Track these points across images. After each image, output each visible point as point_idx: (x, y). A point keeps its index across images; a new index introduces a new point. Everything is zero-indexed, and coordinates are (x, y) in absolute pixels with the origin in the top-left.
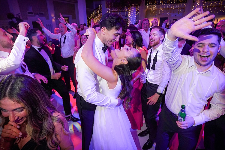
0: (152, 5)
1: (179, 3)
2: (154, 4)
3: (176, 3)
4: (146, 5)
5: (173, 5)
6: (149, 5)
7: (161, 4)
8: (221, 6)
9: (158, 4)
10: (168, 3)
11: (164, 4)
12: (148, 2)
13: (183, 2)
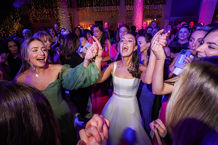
0: (85, 6)
1: (112, 6)
2: (87, 6)
3: (109, 5)
4: (78, 6)
5: (107, 8)
6: (81, 7)
7: (95, 6)
8: (148, 10)
9: (91, 7)
10: (102, 6)
12: (80, 3)
13: (116, 4)
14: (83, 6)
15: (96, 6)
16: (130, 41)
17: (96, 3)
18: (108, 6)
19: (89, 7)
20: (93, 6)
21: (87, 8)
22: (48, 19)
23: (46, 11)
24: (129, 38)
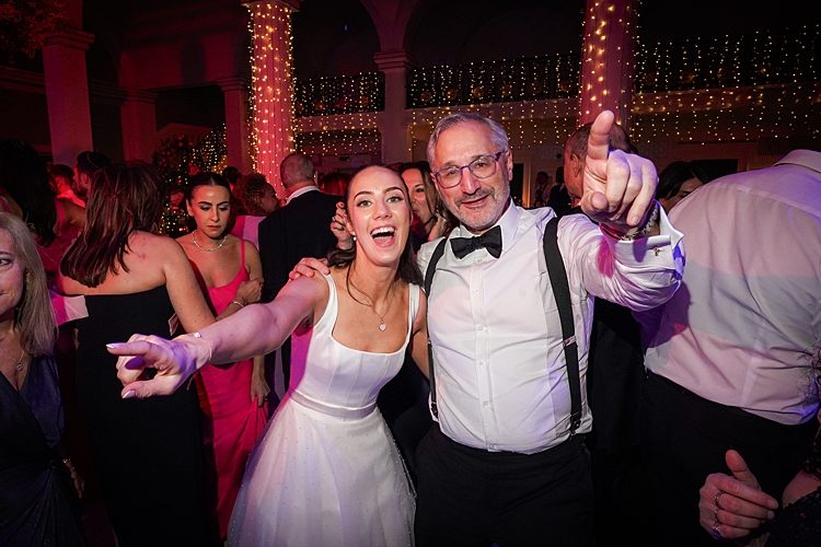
0: (435, 105)
1: (556, 97)
2: (445, 104)
3: (540, 96)
4: (409, 106)
5: (528, 108)
6: (420, 105)
7: (476, 101)
9: (460, 104)
10: (507, 99)
11: (486, 101)
12: (418, 95)
14: (429, 105)
15: (480, 102)
17: (480, 91)
18: (535, 98)
19: (450, 105)
20: (470, 103)
21: (441, 111)
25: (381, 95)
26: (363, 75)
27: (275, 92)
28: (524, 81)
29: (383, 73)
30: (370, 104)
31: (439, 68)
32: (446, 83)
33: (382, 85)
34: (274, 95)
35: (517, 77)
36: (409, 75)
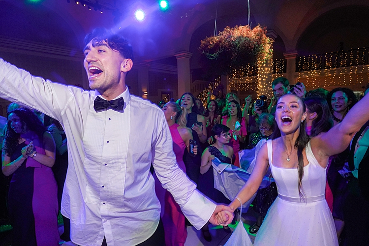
0: (309, 70)
2: (313, 69)
4: (297, 70)
5: (354, 69)
6: (302, 70)
7: (328, 67)
9: (320, 69)
10: (343, 66)
11: (333, 67)
12: (301, 66)
14: (306, 70)
15: (330, 68)
16: (293, 106)
18: (358, 65)
19: (316, 70)
20: (325, 68)
22: (250, 89)
23: (249, 79)
24: (292, 102)
25: (285, 67)
26: (277, 61)
27: (268, 69)
28: (352, 58)
29: (286, 60)
30: (280, 70)
31: (311, 56)
32: (314, 61)
33: (285, 64)
34: (268, 70)
35: (348, 57)
36: (297, 60)
